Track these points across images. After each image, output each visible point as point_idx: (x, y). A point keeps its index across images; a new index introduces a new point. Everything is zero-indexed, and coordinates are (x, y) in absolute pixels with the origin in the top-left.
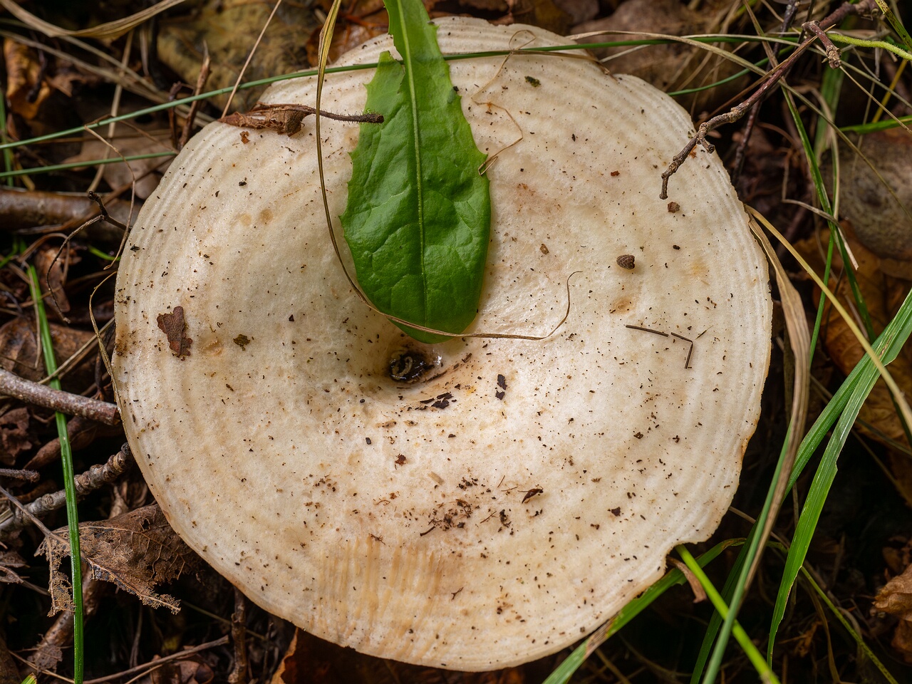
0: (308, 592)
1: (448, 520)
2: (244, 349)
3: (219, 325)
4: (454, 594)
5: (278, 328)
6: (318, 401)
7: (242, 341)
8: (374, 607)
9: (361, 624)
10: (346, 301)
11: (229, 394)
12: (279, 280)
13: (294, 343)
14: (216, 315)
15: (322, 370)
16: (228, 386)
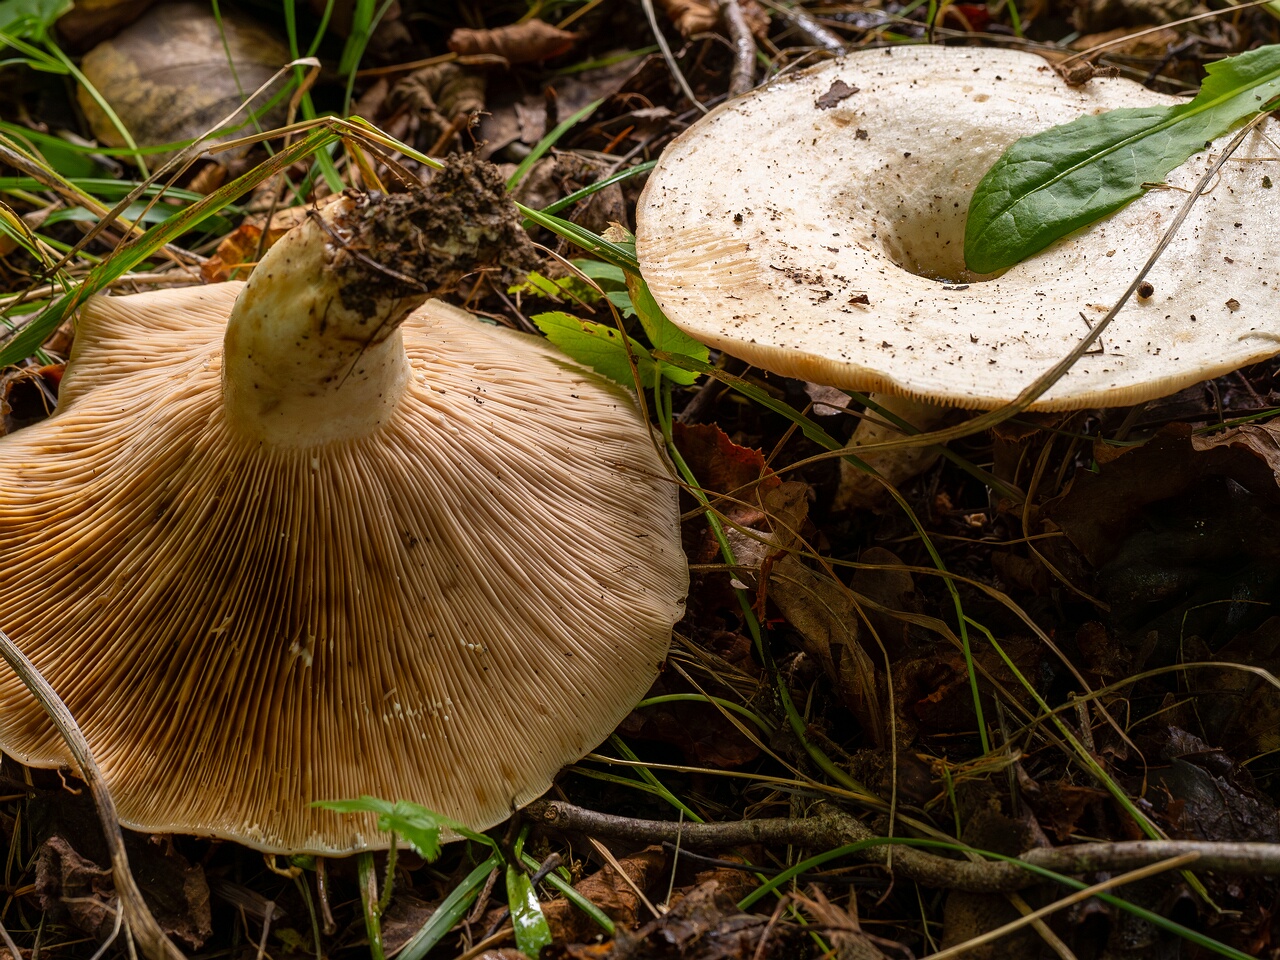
0: (669, 229)
1: (797, 276)
2: (855, 139)
3: (863, 114)
4: (732, 297)
5: (892, 151)
6: (849, 202)
7: (862, 135)
8: (686, 266)
9: (665, 265)
10: (957, 188)
11: (809, 144)
12: (934, 130)
13: (887, 166)
14: (870, 109)
15: (880, 197)
16: (815, 140)
